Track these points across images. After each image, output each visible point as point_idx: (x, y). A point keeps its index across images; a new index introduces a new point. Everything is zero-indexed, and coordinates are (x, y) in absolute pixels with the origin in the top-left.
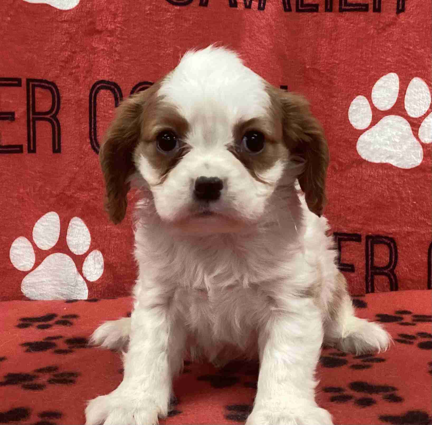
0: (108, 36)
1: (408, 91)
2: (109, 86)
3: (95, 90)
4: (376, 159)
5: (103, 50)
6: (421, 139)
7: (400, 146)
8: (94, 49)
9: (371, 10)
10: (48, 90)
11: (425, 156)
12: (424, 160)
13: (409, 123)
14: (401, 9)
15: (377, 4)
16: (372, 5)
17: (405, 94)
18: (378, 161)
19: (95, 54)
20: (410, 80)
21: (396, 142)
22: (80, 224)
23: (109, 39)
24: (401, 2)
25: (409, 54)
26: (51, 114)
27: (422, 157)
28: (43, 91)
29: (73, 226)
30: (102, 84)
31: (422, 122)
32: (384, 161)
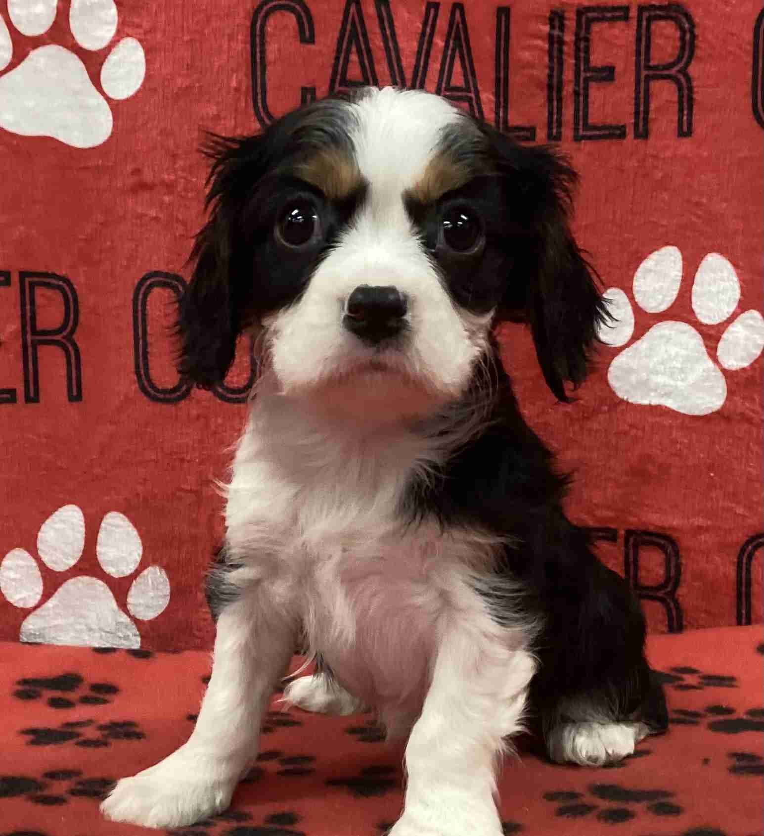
0: (165, 194)
2: (169, 281)
3: (143, 289)
4: (642, 398)
5: (156, 219)
6: (722, 363)
7: (683, 376)
8: (141, 216)
9: (630, 135)
10: (58, 291)
11: (731, 392)
12: (727, 399)
13: (701, 334)
14: (685, 131)
15: (641, 124)
16: (632, 127)
17: (693, 283)
18: (645, 402)
19: (142, 225)
20: (702, 259)
21: (677, 368)
22: (121, 523)
23: (167, 199)
24: (685, 118)
25: (700, 212)
26: (65, 334)
27: (725, 394)
28: (49, 292)
29: (108, 527)
30: (157, 279)
31: (723, 332)
32: (655, 402)
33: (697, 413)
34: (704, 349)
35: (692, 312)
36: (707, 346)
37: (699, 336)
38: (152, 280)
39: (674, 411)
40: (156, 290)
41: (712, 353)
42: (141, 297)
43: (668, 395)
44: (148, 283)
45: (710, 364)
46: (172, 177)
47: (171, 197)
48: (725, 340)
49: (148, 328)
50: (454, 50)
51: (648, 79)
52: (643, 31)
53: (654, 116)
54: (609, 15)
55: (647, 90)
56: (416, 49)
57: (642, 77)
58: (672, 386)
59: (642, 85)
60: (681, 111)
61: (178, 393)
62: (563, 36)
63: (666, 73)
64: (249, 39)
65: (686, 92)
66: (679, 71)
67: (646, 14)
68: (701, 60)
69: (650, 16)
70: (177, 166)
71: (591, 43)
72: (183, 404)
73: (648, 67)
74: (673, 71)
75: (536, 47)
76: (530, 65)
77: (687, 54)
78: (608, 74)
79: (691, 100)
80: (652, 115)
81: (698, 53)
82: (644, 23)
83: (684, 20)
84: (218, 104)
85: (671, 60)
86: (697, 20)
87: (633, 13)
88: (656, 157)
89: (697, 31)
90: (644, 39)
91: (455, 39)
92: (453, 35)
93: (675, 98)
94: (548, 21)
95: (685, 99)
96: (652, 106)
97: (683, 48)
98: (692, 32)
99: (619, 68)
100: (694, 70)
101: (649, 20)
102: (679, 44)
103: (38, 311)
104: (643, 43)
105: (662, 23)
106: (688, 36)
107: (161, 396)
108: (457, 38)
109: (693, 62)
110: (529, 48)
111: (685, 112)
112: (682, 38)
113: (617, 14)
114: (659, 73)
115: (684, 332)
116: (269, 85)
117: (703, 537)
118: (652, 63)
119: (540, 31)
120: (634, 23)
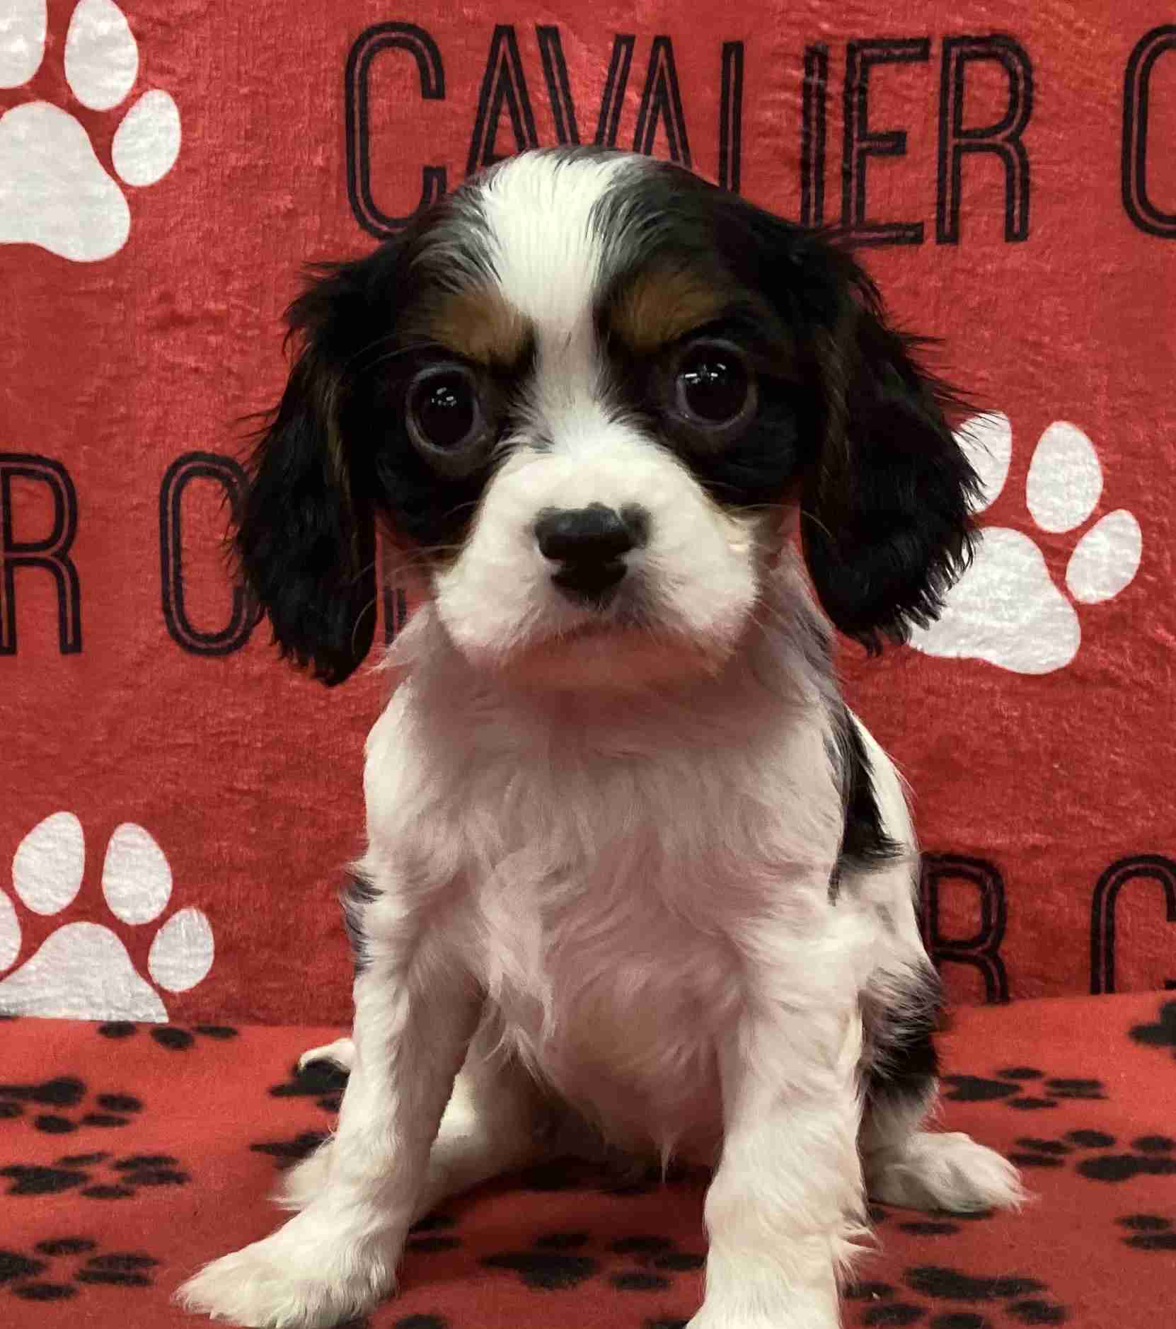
0: (209, 333)
1: (1036, 459)
2: (217, 467)
3: (174, 480)
4: (947, 646)
5: (196, 370)
6: (1074, 594)
7: (1012, 612)
8: (172, 367)
9: (930, 240)
10: (46, 484)
11: (1086, 639)
12: (1082, 648)
13: (1040, 547)
14: (1015, 232)
15: (948, 220)
16: (934, 225)
17: (1028, 467)
18: (951, 653)
19: (174, 382)
20: (1043, 430)
21: (1004, 602)
22: (140, 841)
23: (213, 339)
24: (1017, 212)
25: (1040, 358)
26: (54, 549)
27: (1079, 642)
28: (32, 485)
29: (121, 849)
30: (196, 464)
31: (1074, 546)
32: (966, 653)
33: (1034, 670)
34: (1045, 571)
35: (1027, 513)
36: (1050, 566)
37: (1038, 551)
38: (190, 465)
39: (996, 668)
40: (196, 482)
41: (1059, 576)
42: (171, 492)
43: (986, 642)
44: (184, 469)
45: (1055, 594)
46: (223, 307)
47: (220, 338)
48: (1078, 557)
49: (184, 540)
50: (655, 109)
51: (959, 150)
52: (952, 79)
53: (967, 208)
54: (897, 52)
55: (957, 169)
56: (599, 108)
57: (950, 149)
58: (994, 629)
59: (949, 161)
60: (1010, 199)
61: (229, 641)
62: (826, 85)
63: (986, 141)
64: (343, 92)
65: (1018, 171)
66: (1008, 139)
67: (955, 51)
68: (1040, 121)
69: (962, 54)
70: (229, 289)
71: (869, 95)
72: (235, 657)
73: (958, 133)
74: (999, 138)
75: (784, 103)
76: (774, 132)
77: (1020, 111)
78: (895, 143)
79: (1026, 183)
80: (965, 208)
81: (1038, 111)
82: (953, 64)
83: (1015, 60)
84: (293, 192)
85: (996, 122)
86: (1036, 61)
87: (936, 49)
88: (971, 273)
89: (1035, 77)
90: (952, 87)
91: (657, 93)
92: (654, 86)
93: (1002, 182)
94: (801, 63)
95: (1017, 182)
96: (966, 194)
97: (1013, 104)
98: (1028, 80)
99: (914, 134)
100: (1030, 137)
101: (961, 61)
102: (1007, 97)
103: (15, 512)
104: (952, 96)
105: (982, 64)
106: (1022, 86)
107: (203, 646)
108: (661, 91)
109: (1029, 125)
110: (774, 104)
111: (1017, 202)
112: (1013, 90)
113: (911, 50)
114: (978, 141)
115: (1015, 545)
116: (374, 163)
117: (1040, 862)
118: (964, 127)
119: (791, 77)
120: (936, 65)
